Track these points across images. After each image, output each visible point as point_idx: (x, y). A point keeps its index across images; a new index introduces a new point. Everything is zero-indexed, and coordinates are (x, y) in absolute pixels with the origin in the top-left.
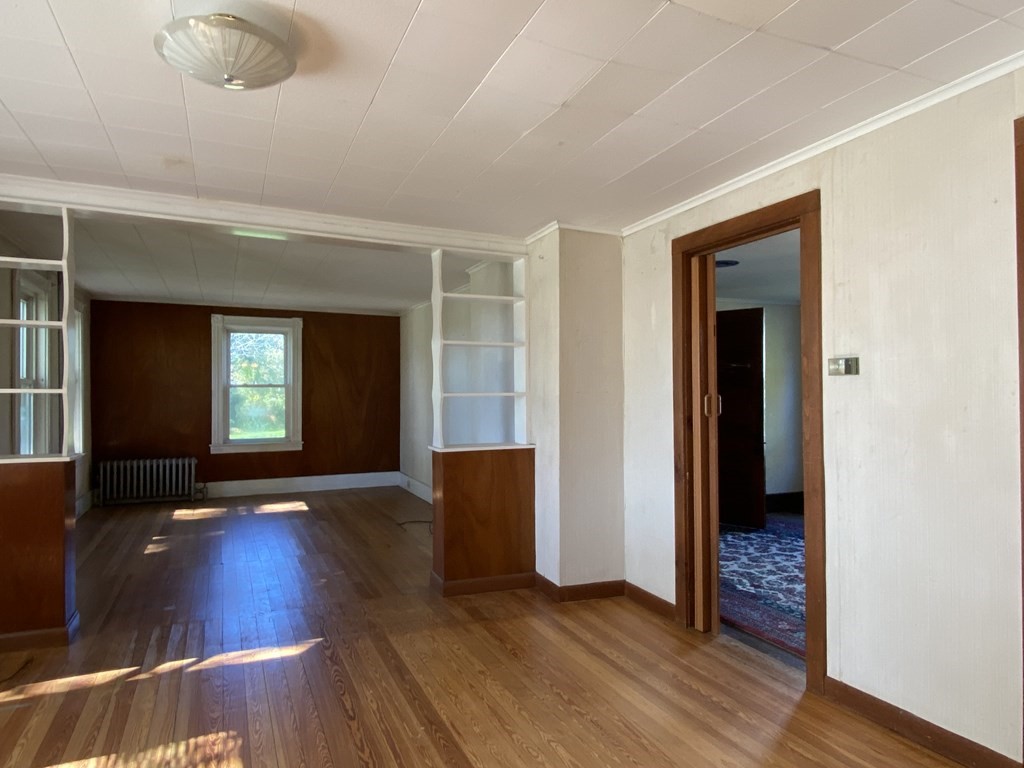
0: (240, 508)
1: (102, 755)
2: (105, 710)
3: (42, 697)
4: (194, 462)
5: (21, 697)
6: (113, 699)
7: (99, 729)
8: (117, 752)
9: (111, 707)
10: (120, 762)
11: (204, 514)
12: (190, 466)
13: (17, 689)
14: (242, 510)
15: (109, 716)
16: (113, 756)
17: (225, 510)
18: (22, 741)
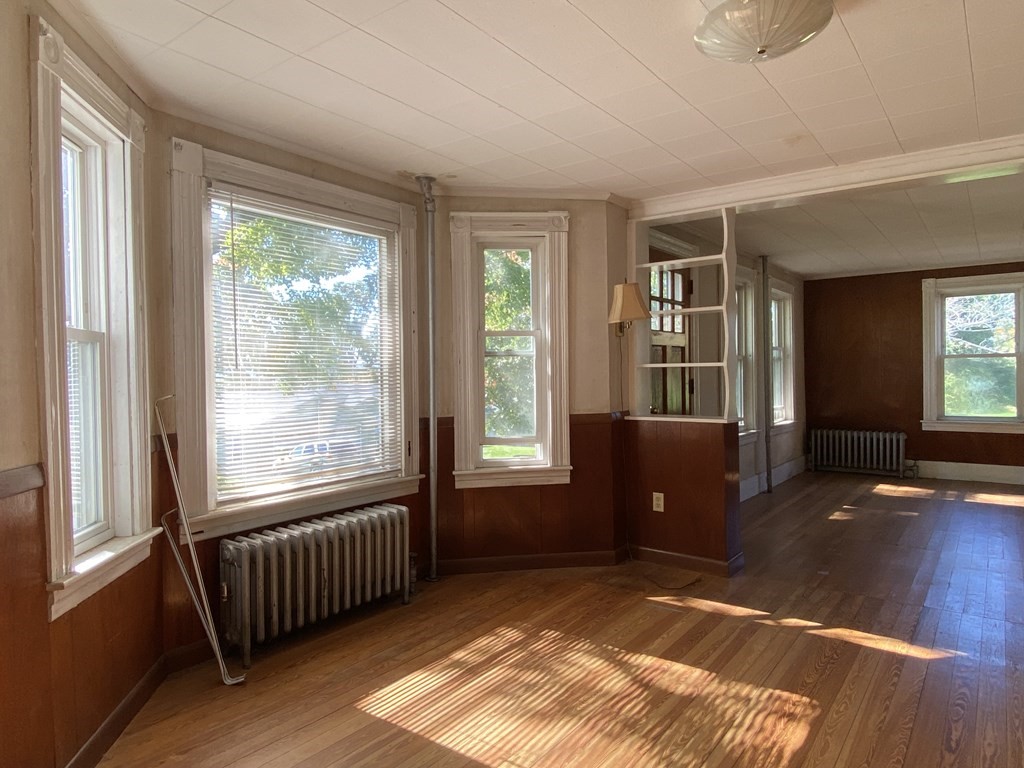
0: (950, 492)
1: (707, 670)
2: (727, 637)
3: (693, 609)
4: (902, 437)
5: (680, 604)
6: (738, 631)
7: (715, 650)
8: (717, 673)
9: (732, 637)
10: (717, 681)
11: (906, 492)
12: (898, 441)
13: (680, 598)
14: (951, 495)
15: (727, 643)
16: (714, 674)
17: (932, 491)
18: (665, 636)
